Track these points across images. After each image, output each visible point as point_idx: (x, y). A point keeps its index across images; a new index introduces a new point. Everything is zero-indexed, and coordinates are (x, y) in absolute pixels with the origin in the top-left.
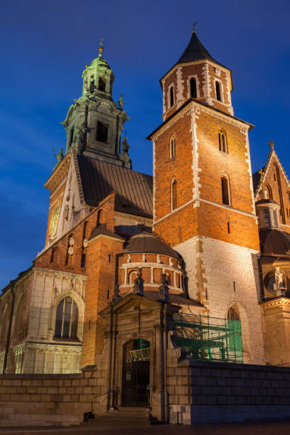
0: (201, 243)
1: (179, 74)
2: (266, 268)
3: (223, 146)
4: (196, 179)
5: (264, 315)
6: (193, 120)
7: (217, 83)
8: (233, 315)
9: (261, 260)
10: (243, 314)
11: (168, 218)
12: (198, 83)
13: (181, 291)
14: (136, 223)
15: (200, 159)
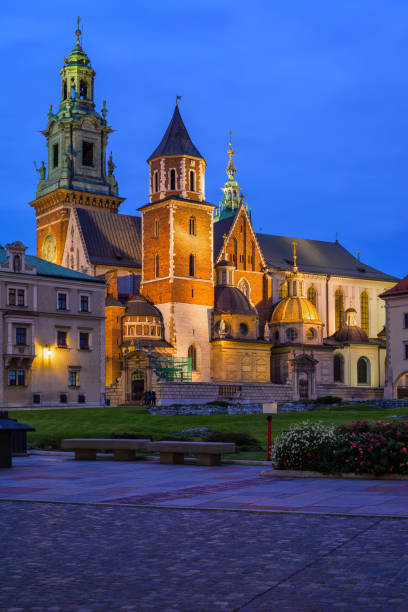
0: (173, 307)
1: (162, 164)
2: (217, 318)
3: (192, 231)
4: (172, 262)
5: (212, 349)
6: (171, 215)
7: (192, 173)
8: (192, 351)
9: (214, 313)
10: (198, 350)
11: (153, 283)
12: (176, 176)
13: (160, 337)
14: (129, 274)
15: (175, 247)
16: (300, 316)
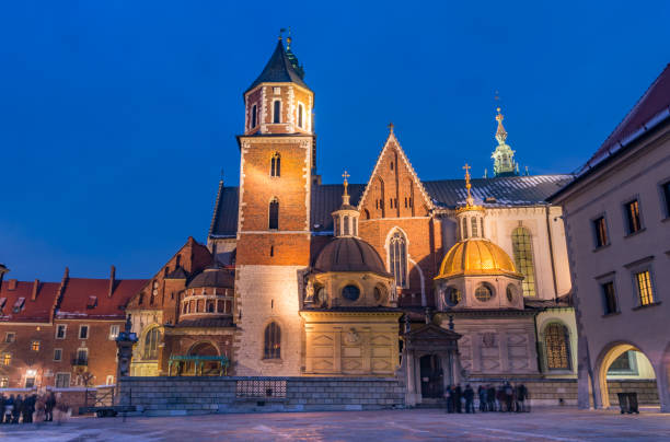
0: (238, 272)
4: (240, 214)
7: (276, 102)
12: (257, 111)
15: (246, 193)
16: (463, 267)
